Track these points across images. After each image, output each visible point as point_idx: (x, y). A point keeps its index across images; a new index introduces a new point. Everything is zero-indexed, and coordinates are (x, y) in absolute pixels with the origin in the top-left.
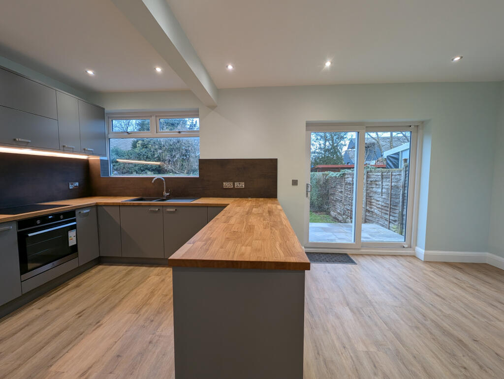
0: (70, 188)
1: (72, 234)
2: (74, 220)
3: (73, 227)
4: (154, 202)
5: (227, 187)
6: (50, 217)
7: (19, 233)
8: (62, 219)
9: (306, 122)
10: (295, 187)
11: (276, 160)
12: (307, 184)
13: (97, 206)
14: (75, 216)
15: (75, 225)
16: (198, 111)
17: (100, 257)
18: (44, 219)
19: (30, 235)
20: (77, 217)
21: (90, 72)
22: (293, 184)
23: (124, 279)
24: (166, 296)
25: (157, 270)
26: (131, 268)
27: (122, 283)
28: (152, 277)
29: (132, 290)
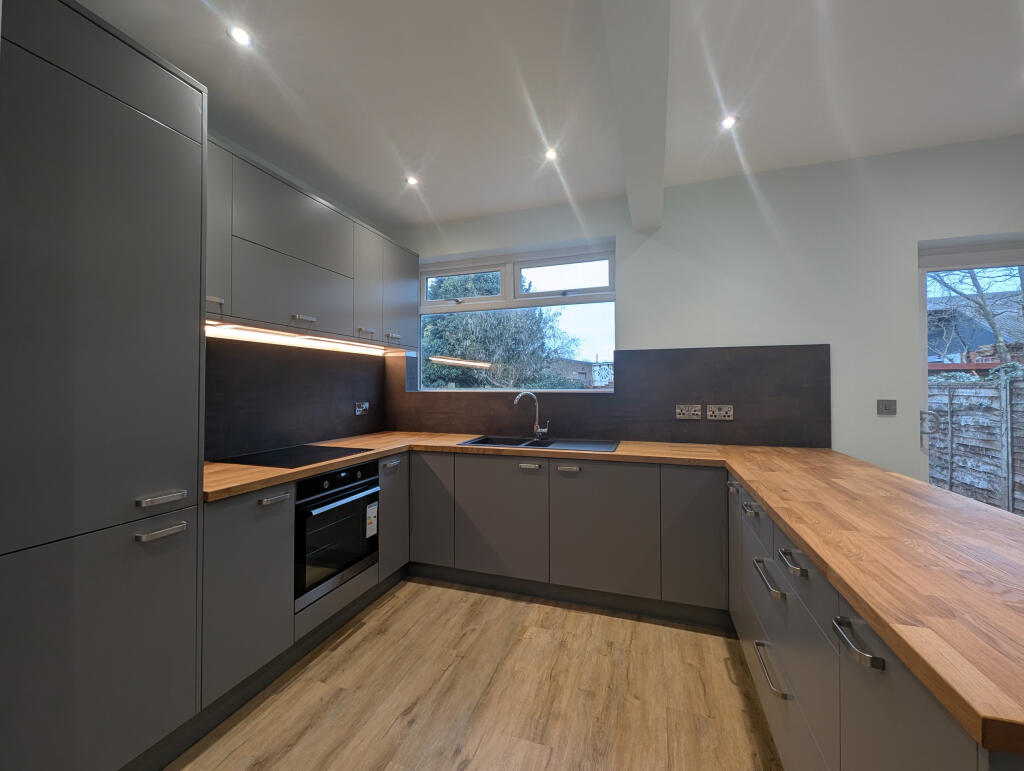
0: (358, 413)
1: (372, 511)
2: (375, 483)
3: (374, 498)
4: (522, 448)
5: (686, 417)
6: (343, 475)
7: (297, 507)
8: (360, 480)
9: (920, 243)
10: (886, 420)
11: (827, 347)
12: (922, 413)
13: (410, 452)
14: (377, 473)
15: (377, 493)
16: (614, 243)
17: (410, 563)
18: (333, 477)
19: (315, 512)
20: (381, 476)
21: (413, 181)
22: (878, 413)
23: (472, 626)
24: (591, 695)
25: (536, 611)
26: (474, 596)
27: (471, 639)
28: (532, 630)
29: (501, 663)
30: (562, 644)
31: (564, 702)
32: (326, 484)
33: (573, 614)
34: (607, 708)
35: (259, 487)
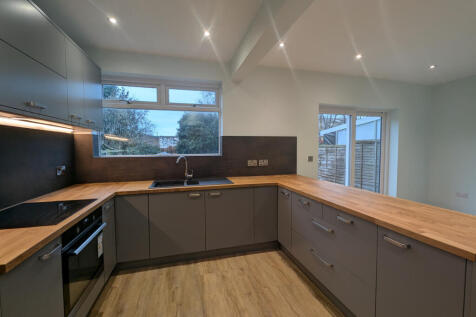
0: (58, 175)
1: (100, 240)
5: (251, 165)
10: (311, 163)
17: (118, 264)
19: (77, 252)
21: (113, 21)
22: (309, 161)
23: (174, 286)
24: (250, 294)
25: (201, 267)
26: (164, 270)
27: (179, 293)
28: (206, 277)
29: (202, 298)
30: (223, 277)
31: (242, 302)
32: (78, 230)
33: (219, 261)
34: (259, 297)
35: (41, 246)
